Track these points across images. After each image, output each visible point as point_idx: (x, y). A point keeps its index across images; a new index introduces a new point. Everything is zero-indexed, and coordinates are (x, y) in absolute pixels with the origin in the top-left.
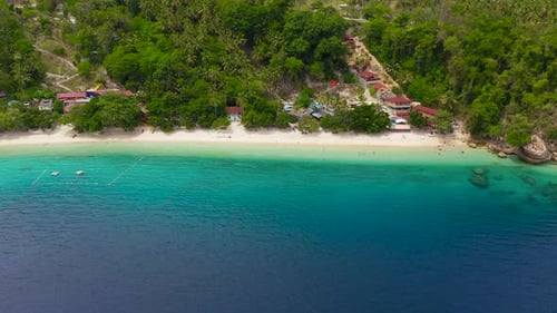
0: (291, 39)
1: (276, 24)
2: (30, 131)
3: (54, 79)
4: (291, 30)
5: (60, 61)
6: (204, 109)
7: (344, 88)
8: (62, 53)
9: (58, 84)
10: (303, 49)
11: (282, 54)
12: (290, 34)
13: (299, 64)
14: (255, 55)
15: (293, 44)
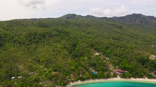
6: (141, 75)
9: (111, 69)
10: (154, 66)
12: (151, 63)
13: (153, 68)
14: (144, 66)
15: (152, 65)
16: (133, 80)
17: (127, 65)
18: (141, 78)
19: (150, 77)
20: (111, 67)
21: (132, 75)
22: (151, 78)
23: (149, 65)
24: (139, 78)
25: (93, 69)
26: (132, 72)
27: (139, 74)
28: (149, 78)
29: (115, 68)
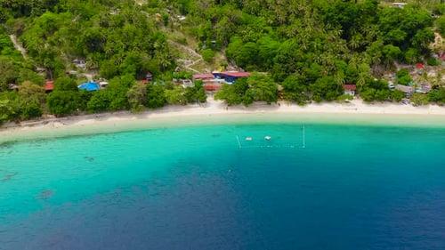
0: (388, 30)
1: (372, 19)
2: (189, 105)
3: (182, 63)
4: (388, 23)
5: (182, 49)
6: (330, 87)
7: (430, 69)
8: (184, 42)
9: (187, 67)
10: (402, 38)
11: (379, 42)
12: (388, 26)
13: (397, 49)
14: (353, 43)
15: (391, 34)
16: (287, 111)
17: (268, 42)
18: (329, 100)
19: (377, 93)
20: (191, 59)
21: (286, 89)
22: (382, 99)
23: (374, 39)
24: (318, 102)
25: (90, 70)
26: (288, 72)
27: (321, 83)
28: (370, 100)
29: (210, 61)
